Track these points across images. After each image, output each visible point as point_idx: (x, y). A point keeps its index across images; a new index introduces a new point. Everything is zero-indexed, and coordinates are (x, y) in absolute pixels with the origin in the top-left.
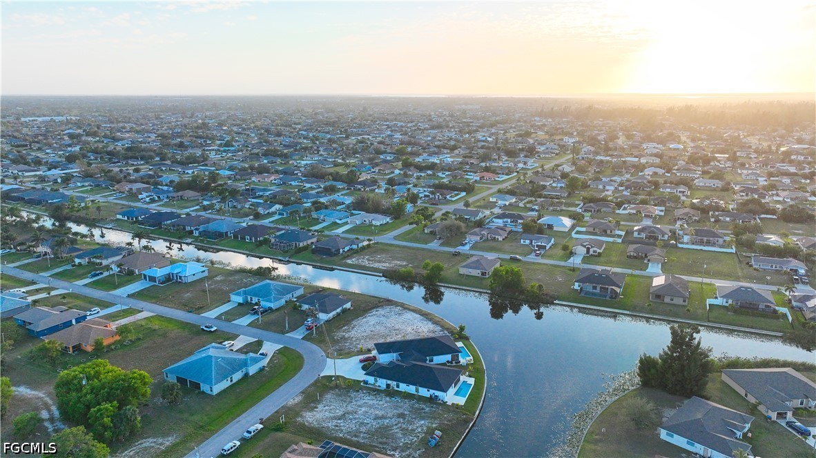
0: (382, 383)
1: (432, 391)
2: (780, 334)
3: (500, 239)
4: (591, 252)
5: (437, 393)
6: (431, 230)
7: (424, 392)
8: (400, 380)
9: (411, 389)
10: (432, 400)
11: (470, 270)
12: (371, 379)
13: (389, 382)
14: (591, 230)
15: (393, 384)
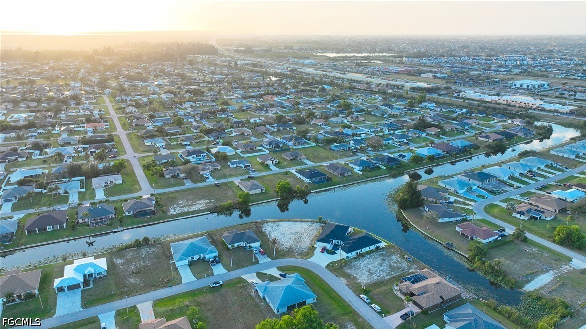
0: (354, 253)
1: (376, 245)
2: (388, 175)
3: (219, 168)
4: (274, 162)
5: (378, 245)
6: (172, 175)
7: (373, 247)
8: (361, 248)
9: (367, 249)
10: (378, 248)
11: (255, 191)
12: (349, 255)
13: (357, 251)
14: (245, 150)
15: (359, 251)
